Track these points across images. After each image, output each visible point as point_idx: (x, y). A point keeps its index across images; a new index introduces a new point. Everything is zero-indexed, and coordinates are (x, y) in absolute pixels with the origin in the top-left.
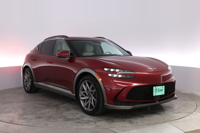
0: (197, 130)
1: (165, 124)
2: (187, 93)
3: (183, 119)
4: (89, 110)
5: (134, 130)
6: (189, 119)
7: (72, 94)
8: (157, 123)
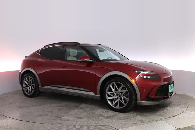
0: (189, 127)
1: (160, 122)
2: (180, 93)
3: (176, 117)
4: (119, 108)
5: (132, 127)
7: (95, 95)
8: (153, 121)
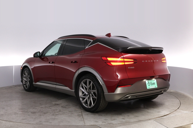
6: (173, 116)
